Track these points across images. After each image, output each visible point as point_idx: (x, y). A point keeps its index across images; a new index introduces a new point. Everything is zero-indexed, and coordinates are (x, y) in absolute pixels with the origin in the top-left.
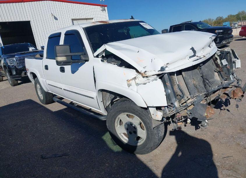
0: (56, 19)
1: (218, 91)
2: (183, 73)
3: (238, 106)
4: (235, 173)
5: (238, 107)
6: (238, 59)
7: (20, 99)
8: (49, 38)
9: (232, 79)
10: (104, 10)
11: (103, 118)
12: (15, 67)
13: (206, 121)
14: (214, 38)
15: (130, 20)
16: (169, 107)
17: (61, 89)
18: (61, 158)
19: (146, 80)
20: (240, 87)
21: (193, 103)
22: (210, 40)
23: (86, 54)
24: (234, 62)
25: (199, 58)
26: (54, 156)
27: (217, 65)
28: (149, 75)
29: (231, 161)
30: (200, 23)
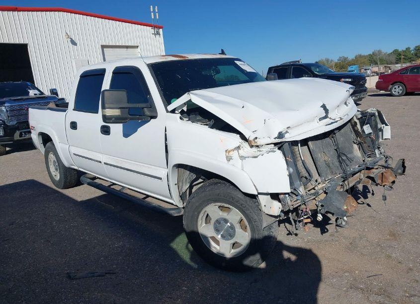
0: (74, 43)
1: (359, 174)
2: (310, 143)
3: (386, 197)
4: (388, 299)
5: (386, 199)
6: (386, 125)
7: (14, 179)
8: (81, 77)
9: (378, 156)
10: (158, 33)
11: (174, 213)
12: (4, 122)
13: (345, 218)
14: (352, 91)
15: (220, 55)
16: (291, 194)
17: (100, 162)
18: (103, 278)
19: (257, 150)
20: (391, 168)
21: (325, 190)
22: (348, 94)
23: (152, 107)
24: (381, 130)
25: (333, 121)
26: (90, 275)
27: (357, 133)
28: (262, 144)
29: (381, 282)
30: (317, 65)
